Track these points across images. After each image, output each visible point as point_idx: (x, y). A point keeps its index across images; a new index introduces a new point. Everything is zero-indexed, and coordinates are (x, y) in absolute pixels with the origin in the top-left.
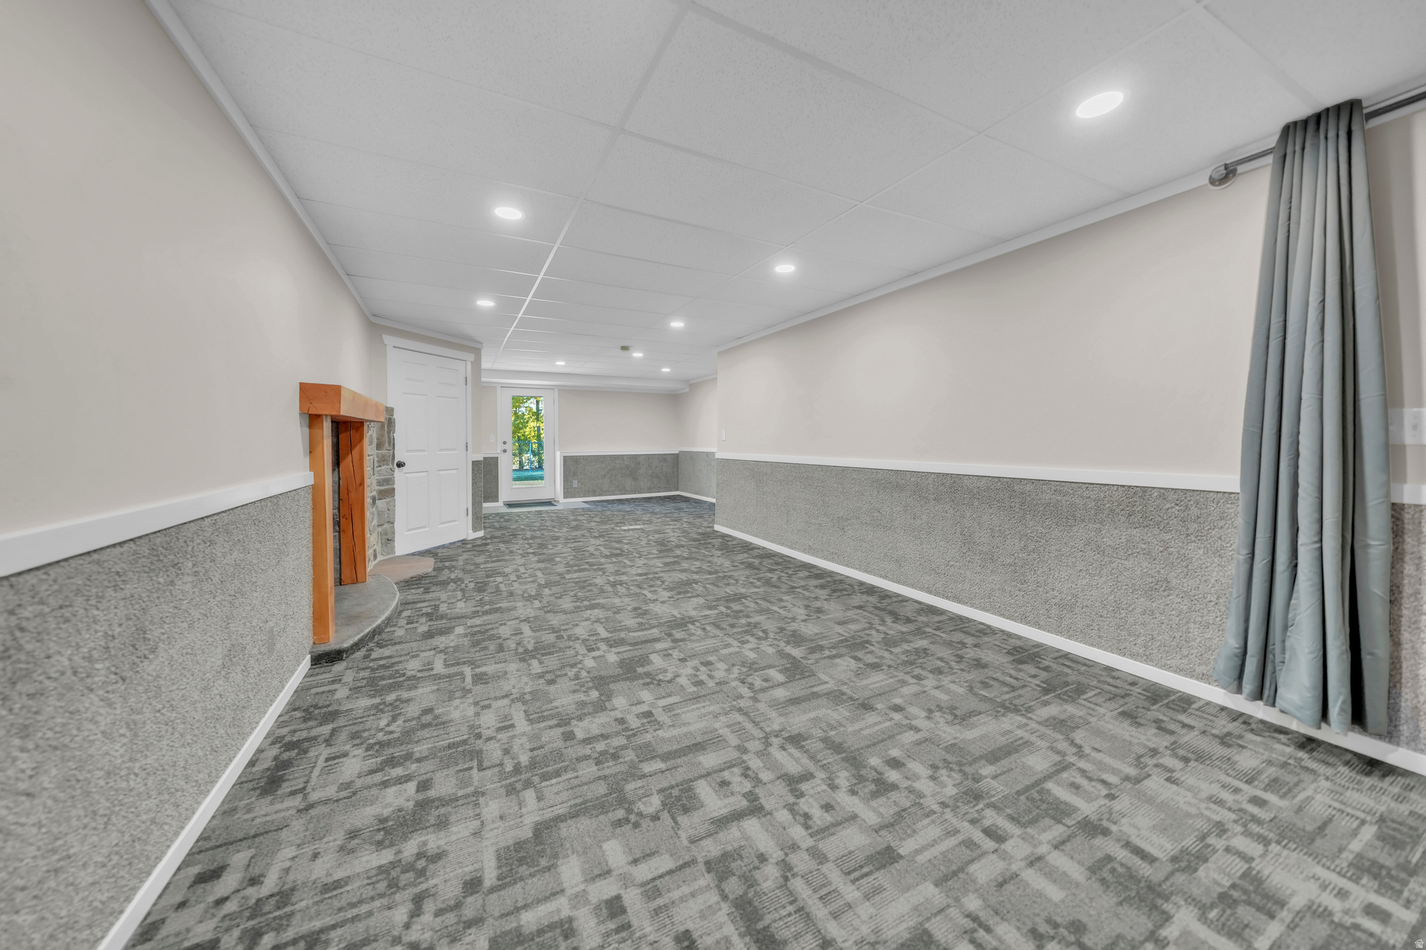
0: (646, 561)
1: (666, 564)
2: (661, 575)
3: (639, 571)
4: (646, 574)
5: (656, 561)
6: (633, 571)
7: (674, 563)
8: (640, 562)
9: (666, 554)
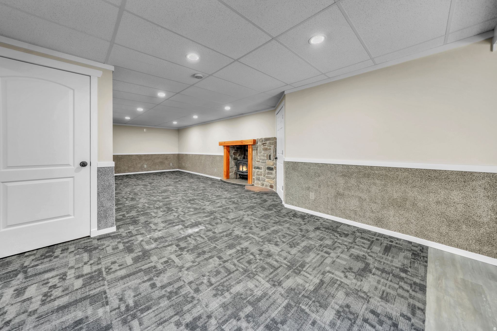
0: (177, 198)
1: (168, 198)
2: (171, 194)
3: (179, 195)
4: (176, 194)
5: (173, 199)
6: (181, 195)
7: (165, 199)
8: (179, 198)
9: (168, 203)
